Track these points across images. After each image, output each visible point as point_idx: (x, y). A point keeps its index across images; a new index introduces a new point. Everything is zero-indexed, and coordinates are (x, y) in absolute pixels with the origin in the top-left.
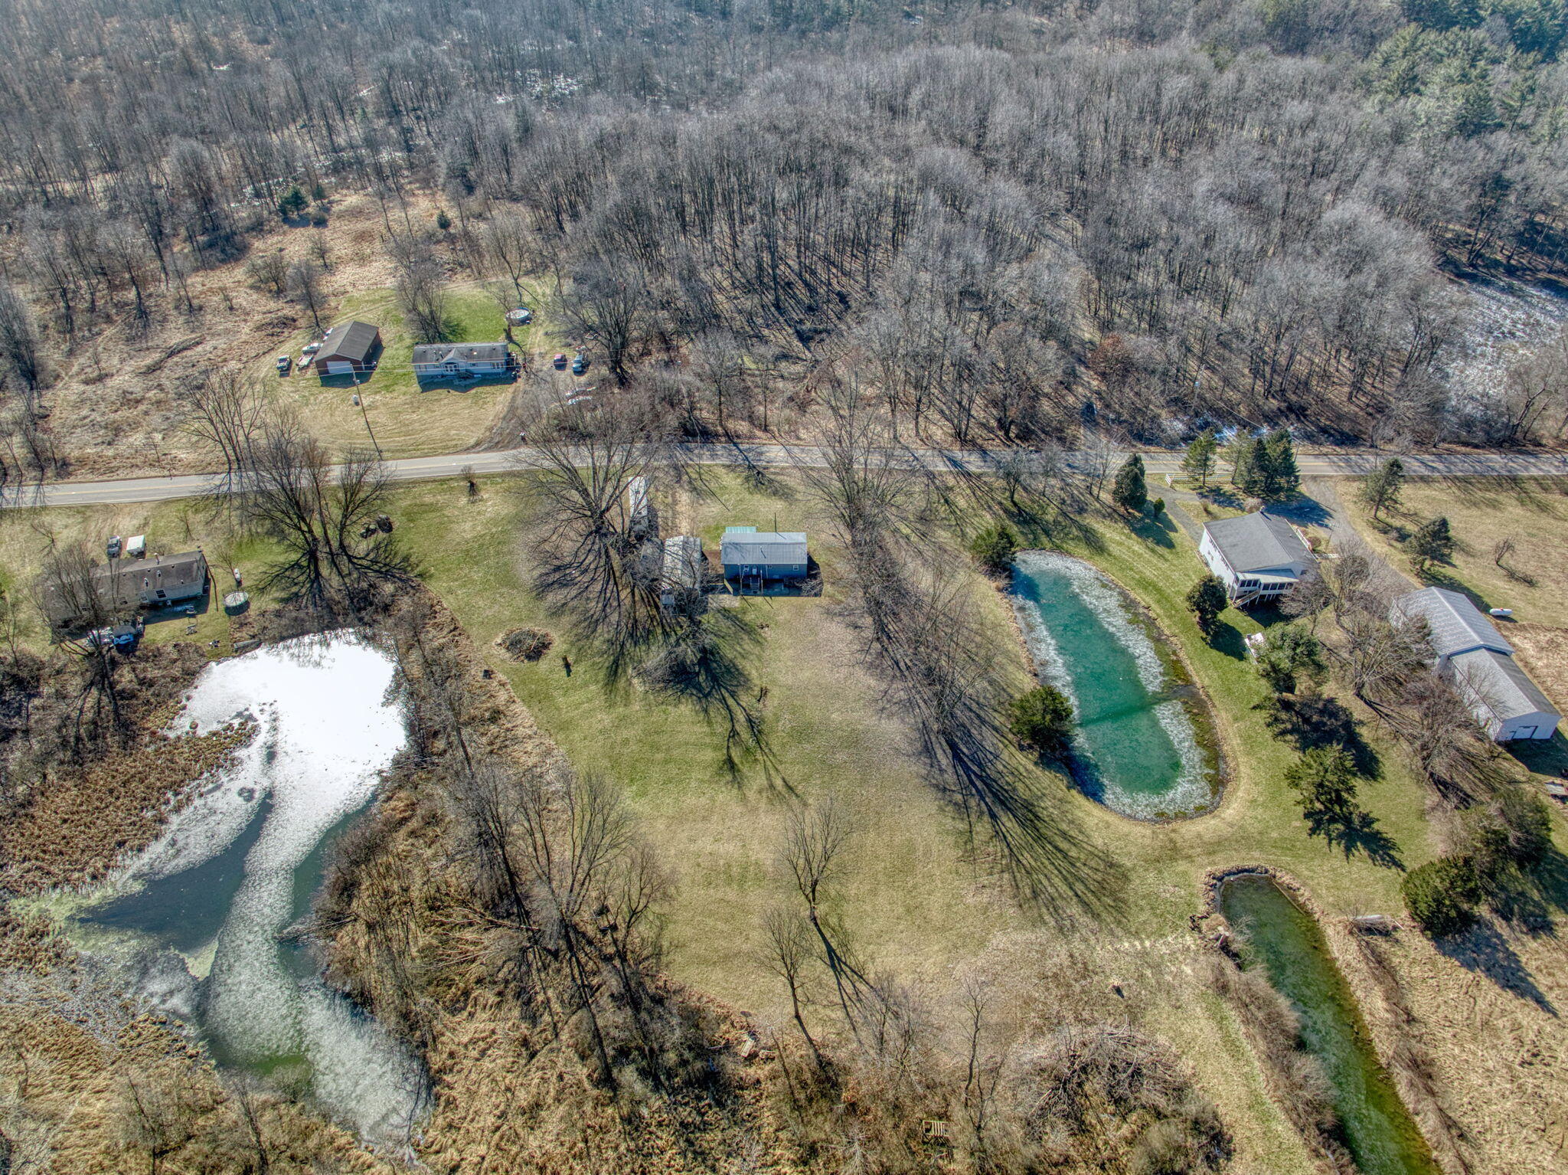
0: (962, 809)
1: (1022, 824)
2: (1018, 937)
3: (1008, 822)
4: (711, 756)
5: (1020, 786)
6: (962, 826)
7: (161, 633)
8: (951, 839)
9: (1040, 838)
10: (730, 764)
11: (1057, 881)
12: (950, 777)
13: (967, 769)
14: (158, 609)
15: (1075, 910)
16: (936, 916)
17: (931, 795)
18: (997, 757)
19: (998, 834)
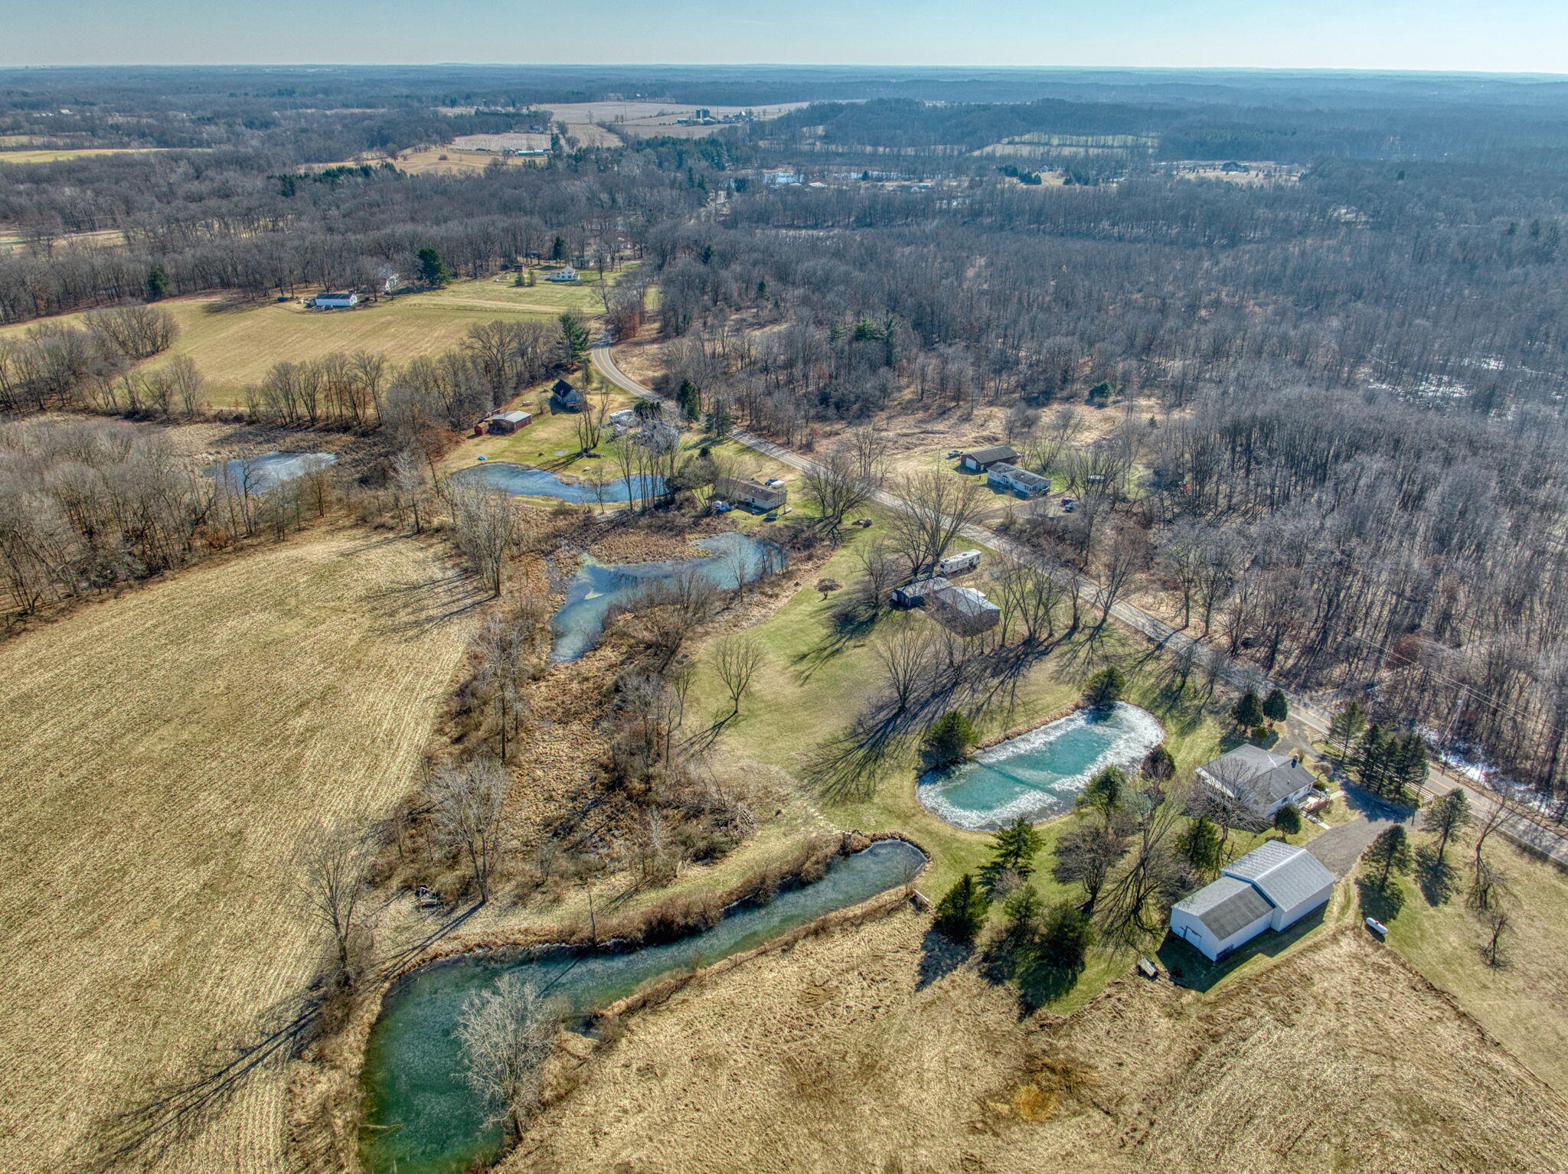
0: (853, 734)
1: (865, 757)
2: (783, 773)
3: (861, 753)
4: (804, 649)
5: (891, 748)
6: (842, 738)
7: (736, 514)
8: (828, 737)
9: (862, 766)
10: (804, 656)
11: (835, 778)
12: (871, 723)
13: (886, 726)
14: (746, 506)
15: (819, 788)
16: (773, 746)
17: (854, 721)
18: (906, 733)
19: (848, 752)
